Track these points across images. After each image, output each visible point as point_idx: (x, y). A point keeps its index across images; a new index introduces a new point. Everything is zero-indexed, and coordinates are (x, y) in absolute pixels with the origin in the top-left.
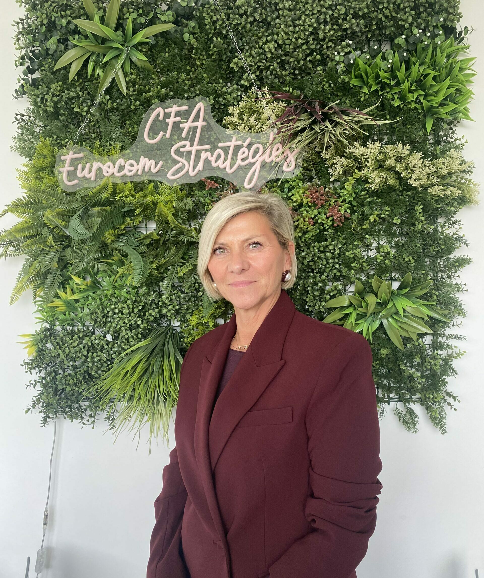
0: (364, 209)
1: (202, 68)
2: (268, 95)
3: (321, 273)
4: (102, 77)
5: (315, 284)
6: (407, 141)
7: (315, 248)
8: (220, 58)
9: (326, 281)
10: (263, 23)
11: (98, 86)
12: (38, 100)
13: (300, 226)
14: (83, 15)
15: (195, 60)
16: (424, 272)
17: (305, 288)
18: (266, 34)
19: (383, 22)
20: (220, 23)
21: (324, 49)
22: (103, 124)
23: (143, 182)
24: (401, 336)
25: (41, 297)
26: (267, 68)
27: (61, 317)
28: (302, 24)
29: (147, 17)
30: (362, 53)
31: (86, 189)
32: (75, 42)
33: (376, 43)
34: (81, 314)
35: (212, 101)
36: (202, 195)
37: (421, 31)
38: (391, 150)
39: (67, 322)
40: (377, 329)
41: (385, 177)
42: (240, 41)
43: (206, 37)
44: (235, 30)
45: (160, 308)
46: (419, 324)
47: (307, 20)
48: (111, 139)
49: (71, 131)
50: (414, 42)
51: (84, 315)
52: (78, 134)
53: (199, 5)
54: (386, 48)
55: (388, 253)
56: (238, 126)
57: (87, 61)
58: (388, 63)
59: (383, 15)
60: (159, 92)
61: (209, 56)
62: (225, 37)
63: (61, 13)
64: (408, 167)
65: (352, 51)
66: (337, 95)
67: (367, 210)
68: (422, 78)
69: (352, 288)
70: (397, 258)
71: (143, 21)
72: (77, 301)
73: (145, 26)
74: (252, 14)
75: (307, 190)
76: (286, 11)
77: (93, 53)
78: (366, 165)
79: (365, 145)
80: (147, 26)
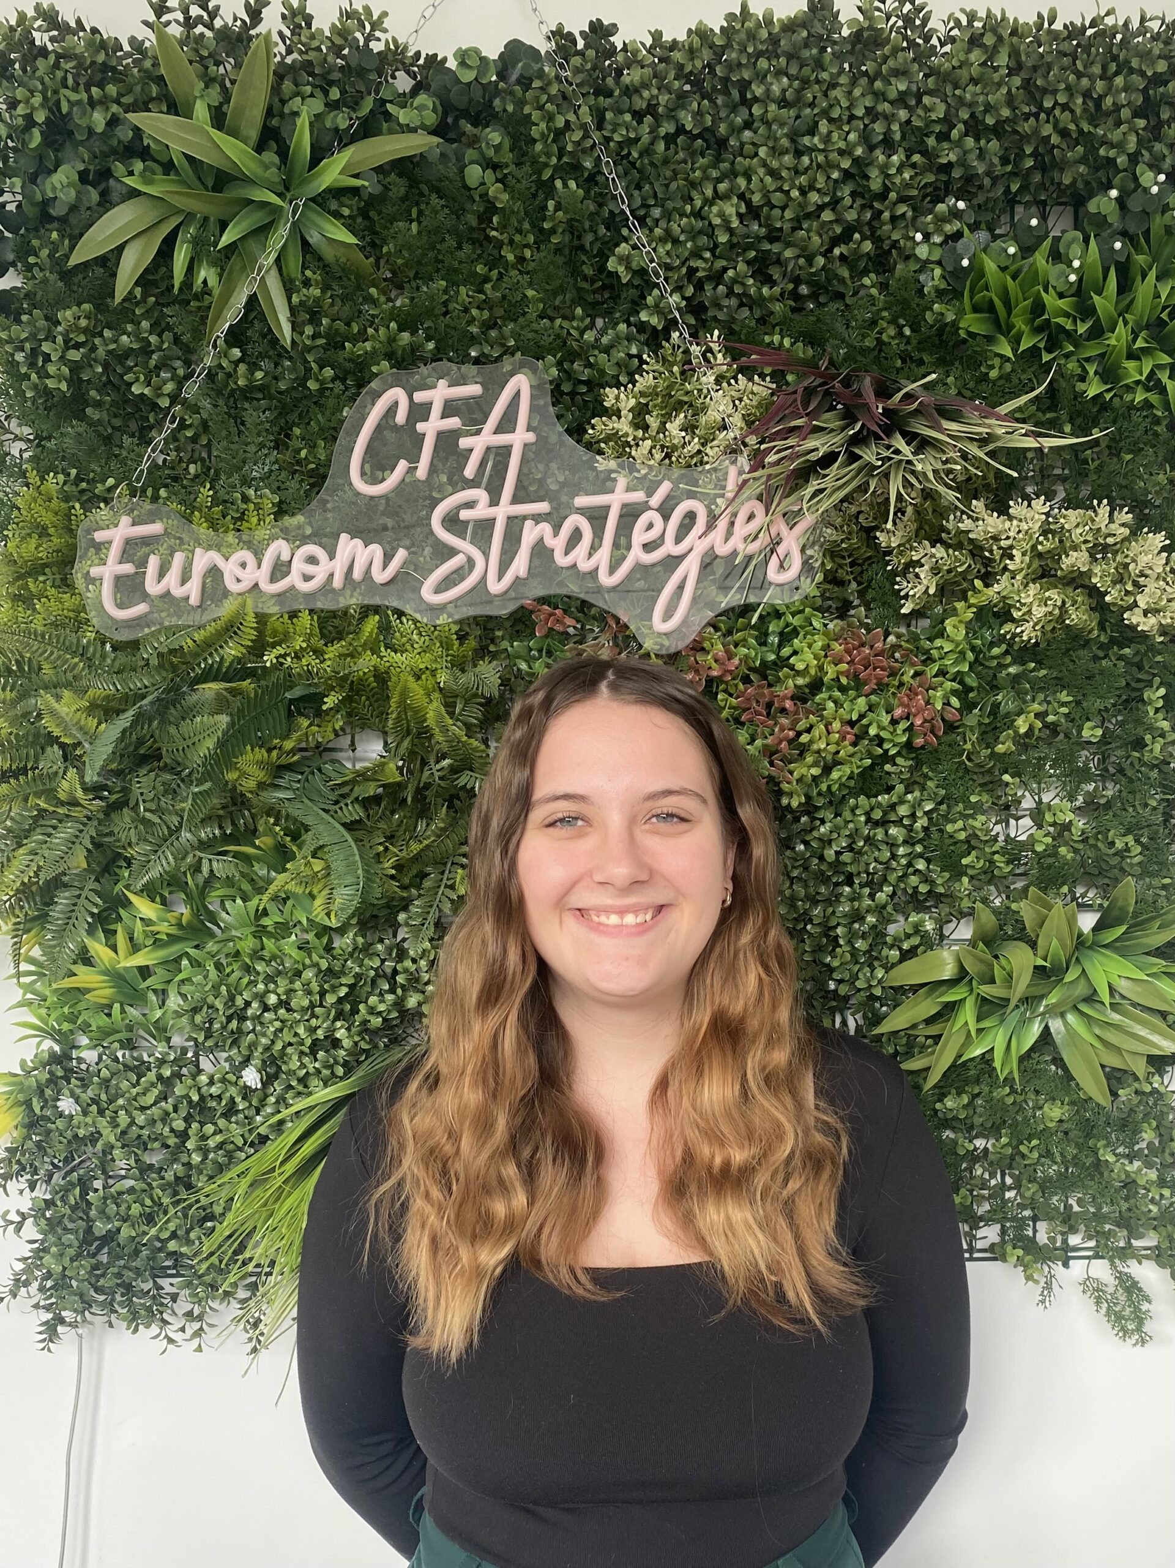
0: (1000, 697)
1: (521, 272)
2: (720, 356)
3: (875, 886)
4: (216, 292)
5: (857, 916)
6: (1123, 499)
7: (858, 812)
8: (576, 242)
9: (889, 909)
10: (704, 140)
11: (204, 319)
12: (20, 357)
13: (815, 747)
14: (158, 99)
15: (500, 245)
16: (1167, 881)
17: (827, 930)
18: (715, 174)
19: (1054, 147)
20: (577, 136)
21: (884, 224)
22: (224, 433)
23: (345, 613)
24: (1103, 1066)
25: (32, 961)
26: (717, 277)
27: (99, 1021)
28: (821, 146)
29: (354, 110)
30: (995, 238)
31: (172, 631)
32: (129, 181)
33: (1034, 209)
34: (158, 1014)
35: (554, 372)
36: (524, 653)
37: (1162, 178)
38: (1077, 526)
39: (117, 1036)
40: (1032, 1049)
41: (1059, 603)
42: (636, 193)
43: (534, 177)
44: (621, 158)
45: (399, 991)
46: (1154, 1030)
47: (835, 136)
48: (246, 482)
49: (124, 453)
50: (1144, 211)
51: (169, 1014)
52: (145, 466)
53: (514, 78)
54: (1060, 225)
55: (1067, 827)
56: (630, 447)
57: (169, 244)
58: (1068, 270)
59: (1055, 126)
60: (391, 340)
61: (543, 236)
62: (592, 180)
63: (88, 90)
64: (1126, 576)
65: (966, 230)
66: (921, 362)
67: (1005, 700)
68: (1164, 316)
69: (964, 931)
70: (1091, 841)
71: (343, 124)
72: (145, 972)
73: (345, 139)
74: (671, 113)
75: (836, 640)
76: (773, 107)
77: (190, 216)
78: (1005, 569)
79: (1001, 508)
80: (353, 140)
